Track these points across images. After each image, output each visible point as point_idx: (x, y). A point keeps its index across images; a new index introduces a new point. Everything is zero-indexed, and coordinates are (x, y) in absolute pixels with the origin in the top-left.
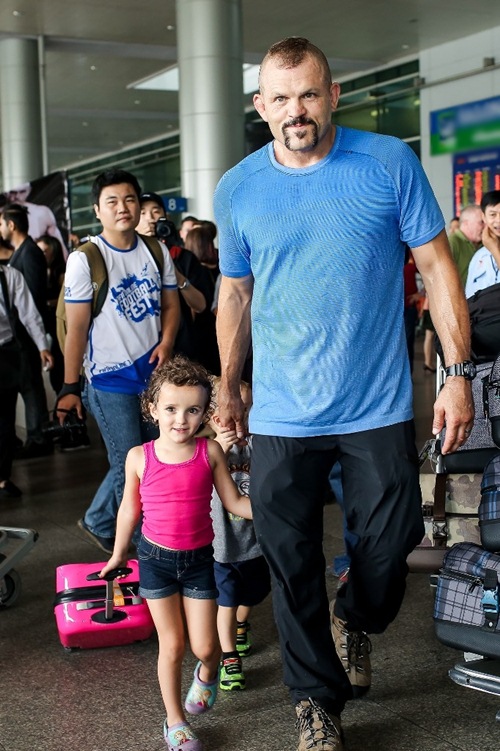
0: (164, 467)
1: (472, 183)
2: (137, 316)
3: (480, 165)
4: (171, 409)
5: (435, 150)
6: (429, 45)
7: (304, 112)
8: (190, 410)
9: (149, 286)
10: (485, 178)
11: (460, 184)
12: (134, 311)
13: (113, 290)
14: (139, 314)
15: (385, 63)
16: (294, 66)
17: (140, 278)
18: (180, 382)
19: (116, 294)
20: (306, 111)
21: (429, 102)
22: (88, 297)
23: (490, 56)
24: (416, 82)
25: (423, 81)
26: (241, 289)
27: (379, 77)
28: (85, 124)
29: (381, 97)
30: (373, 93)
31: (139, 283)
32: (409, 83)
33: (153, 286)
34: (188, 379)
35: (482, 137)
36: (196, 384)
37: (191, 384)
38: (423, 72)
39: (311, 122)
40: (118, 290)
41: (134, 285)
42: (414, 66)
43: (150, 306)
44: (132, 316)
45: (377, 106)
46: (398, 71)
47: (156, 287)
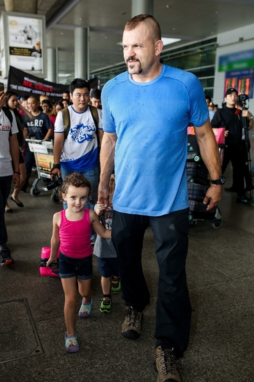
0: (70, 223)
1: (231, 82)
2: (80, 141)
3: (234, 76)
4: (74, 197)
5: (220, 70)
6: (221, 32)
7: (133, 55)
8: (82, 198)
9: (88, 128)
10: (236, 81)
11: (228, 82)
12: (79, 139)
13: (71, 130)
14: (81, 140)
15: (205, 38)
16: (130, 30)
17: (85, 125)
18: (78, 186)
19: (72, 131)
20: (135, 55)
21: (219, 53)
22: (63, 130)
23: (241, 37)
24: (215, 45)
25: (218, 46)
26: (112, 138)
27: (203, 43)
28: (103, 56)
29: (203, 51)
30: (201, 49)
31: (84, 127)
32: (213, 45)
33: (90, 129)
34: (81, 184)
35: (236, 66)
36: (85, 186)
37: (83, 186)
38: (218, 42)
39: (138, 60)
40: (74, 130)
41: (82, 128)
42: (215, 40)
43: (87, 137)
44: (78, 141)
45: (201, 53)
46: (210, 41)
47: (92, 129)
